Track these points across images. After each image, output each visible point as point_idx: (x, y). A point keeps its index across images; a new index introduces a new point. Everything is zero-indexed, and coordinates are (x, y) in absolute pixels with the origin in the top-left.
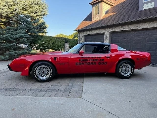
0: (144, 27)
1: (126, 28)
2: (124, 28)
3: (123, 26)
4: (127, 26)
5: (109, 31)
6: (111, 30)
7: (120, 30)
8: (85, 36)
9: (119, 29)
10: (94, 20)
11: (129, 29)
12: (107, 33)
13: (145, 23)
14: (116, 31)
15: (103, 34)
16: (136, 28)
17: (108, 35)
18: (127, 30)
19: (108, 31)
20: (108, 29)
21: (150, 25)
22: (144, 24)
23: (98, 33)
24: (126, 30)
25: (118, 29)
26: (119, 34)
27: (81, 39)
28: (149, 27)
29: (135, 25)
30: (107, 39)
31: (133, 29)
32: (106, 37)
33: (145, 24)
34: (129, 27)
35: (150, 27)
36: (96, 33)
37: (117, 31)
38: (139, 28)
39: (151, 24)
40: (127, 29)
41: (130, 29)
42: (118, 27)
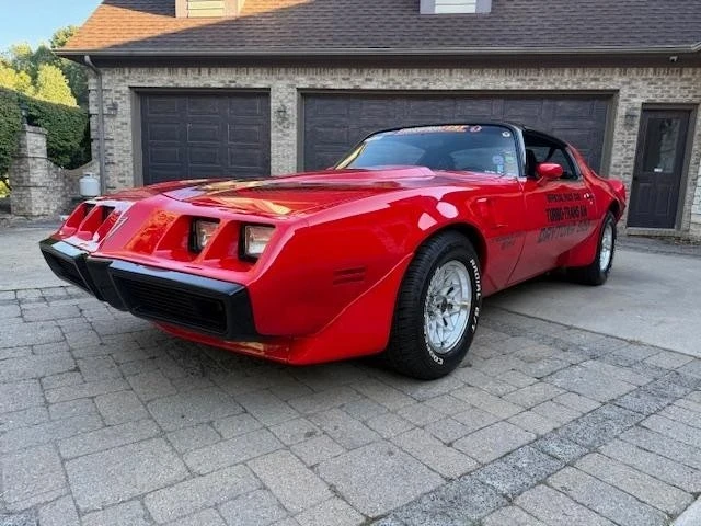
0: (449, 84)
1: (377, 81)
2: (371, 80)
3: (365, 72)
4: (381, 71)
5: (298, 82)
6: (304, 80)
7: (352, 87)
8: (140, 93)
9: (348, 79)
10: (193, 14)
11: (390, 86)
12: (284, 90)
13: (455, 70)
14: (332, 87)
15: (265, 94)
16: (419, 86)
17: (291, 101)
18: (384, 87)
19: (288, 82)
20: (290, 75)
21: (472, 80)
22: (451, 74)
23: (233, 85)
24: (381, 87)
25: (344, 79)
26: (340, 103)
27: (114, 107)
28: (467, 87)
29: (416, 71)
30: (285, 124)
31: (408, 87)
32: (282, 111)
33: (454, 75)
34: (391, 76)
35: (473, 87)
36: (221, 85)
37: (337, 87)
38: (432, 87)
39: (473, 76)
40: (384, 84)
41: (397, 87)
42: (343, 70)
